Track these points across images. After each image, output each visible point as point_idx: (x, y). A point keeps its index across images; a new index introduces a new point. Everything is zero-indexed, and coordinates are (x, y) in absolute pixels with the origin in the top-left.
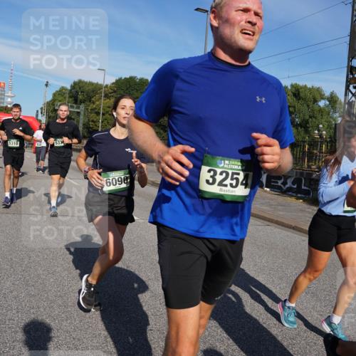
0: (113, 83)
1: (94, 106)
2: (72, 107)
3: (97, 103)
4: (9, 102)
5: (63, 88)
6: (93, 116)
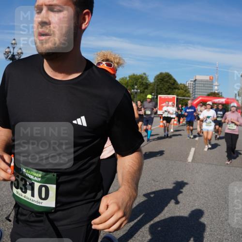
4: (216, 89)
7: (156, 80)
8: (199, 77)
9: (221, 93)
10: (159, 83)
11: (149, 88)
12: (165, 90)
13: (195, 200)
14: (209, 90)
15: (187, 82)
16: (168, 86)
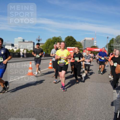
2: (117, 45)
4: (95, 44)
7: (66, 40)
8: (87, 39)
9: (98, 46)
10: (67, 41)
12: (70, 44)
13: (86, 101)
14: (92, 45)
15: (81, 41)
16: (72, 43)
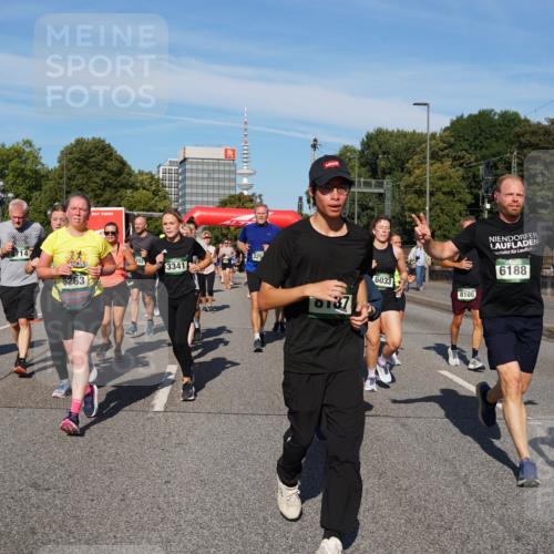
0: (446, 129)
1: (412, 179)
2: (367, 184)
3: (417, 172)
4: (244, 184)
5: (346, 149)
6: (410, 199)
7: (64, 162)
8: (193, 152)
9: (260, 196)
10: (73, 171)
11: (44, 188)
12: (93, 190)
15: (159, 166)
16: (103, 179)
